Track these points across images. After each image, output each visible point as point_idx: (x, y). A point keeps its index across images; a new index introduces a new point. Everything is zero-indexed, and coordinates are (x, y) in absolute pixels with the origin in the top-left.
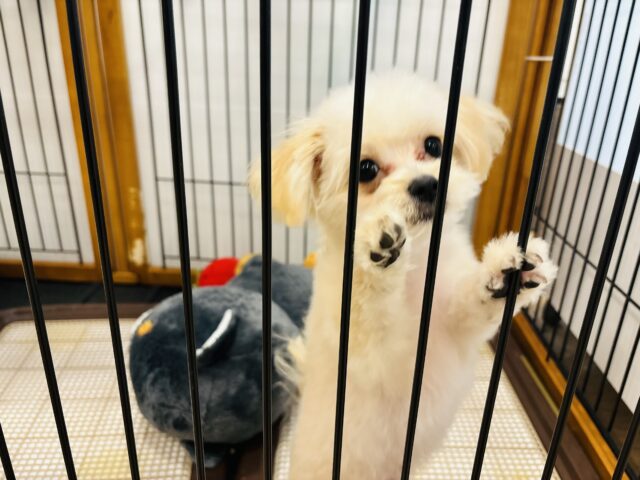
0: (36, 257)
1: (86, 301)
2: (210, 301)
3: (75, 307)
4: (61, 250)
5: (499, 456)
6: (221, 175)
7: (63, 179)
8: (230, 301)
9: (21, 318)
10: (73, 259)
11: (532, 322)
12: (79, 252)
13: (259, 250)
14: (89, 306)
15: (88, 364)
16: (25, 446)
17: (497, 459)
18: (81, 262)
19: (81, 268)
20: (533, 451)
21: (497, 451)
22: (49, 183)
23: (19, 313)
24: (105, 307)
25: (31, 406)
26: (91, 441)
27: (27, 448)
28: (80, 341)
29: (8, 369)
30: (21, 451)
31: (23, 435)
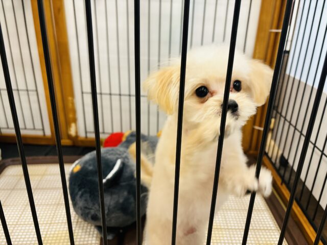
0: (23, 132)
1: (46, 155)
2: (110, 155)
3: (41, 157)
4: (34, 129)
6: (115, 90)
7: (35, 93)
8: (120, 155)
9: (14, 163)
10: (40, 133)
12: (43, 129)
13: (134, 128)
14: (48, 157)
15: (48, 187)
16: (16, 228)
17: (256, 235)
18: (44, 135)
19: (44, 138)
20: (274, 231)
21: (256, 231)
22: (28, 95)
23: (13, 161)
24: (57, 158)
25: (19, 208)
26: (49, 226)
27: (17, 230)
28: (44, 175)
29: (7, 189)
30: (14, 231)
31: (15, 223)
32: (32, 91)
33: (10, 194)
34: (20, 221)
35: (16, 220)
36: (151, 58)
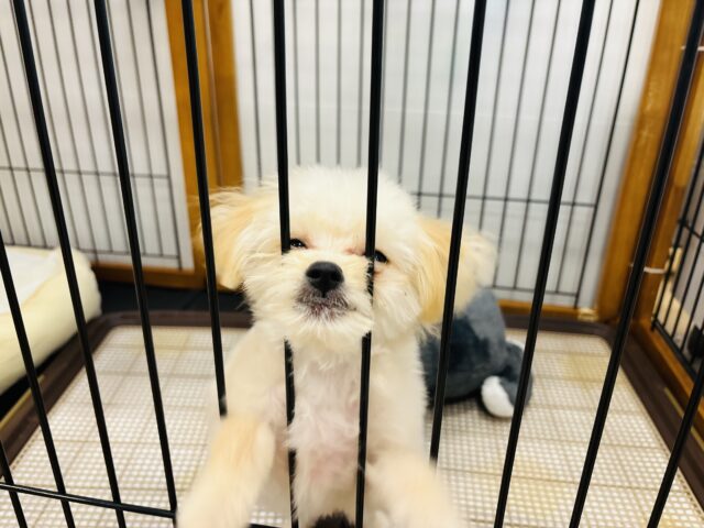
0: (145, 262)
1: (186, 307)
3: (176, 313)
4: (161, 255)
5: (640, 496)
7: (165, 182)
10: (171, 265)
11: (678, 351)
12: (178, 257)
14: (191, 314)
15: (193, 373)
16: (138, 451)
17: (637, 500)
18: (180, 268)
19: (180, 274)
20: (678, 494)
21: (637, 491)
22: (152, 185)
24: (207, 315)
25: (142, 411)
26: (202, 450)
27: (141, 453)
28: (184, 348)
29: (117, 373)
30: (135, 456)
31: (135, 440)
32: (160, 177)
33: (123, 381)
34: (145, 435)
35: (138, 435)
36: (408, 111)
